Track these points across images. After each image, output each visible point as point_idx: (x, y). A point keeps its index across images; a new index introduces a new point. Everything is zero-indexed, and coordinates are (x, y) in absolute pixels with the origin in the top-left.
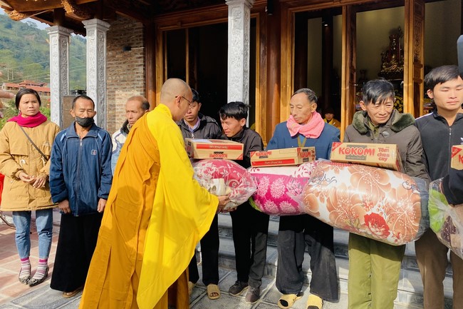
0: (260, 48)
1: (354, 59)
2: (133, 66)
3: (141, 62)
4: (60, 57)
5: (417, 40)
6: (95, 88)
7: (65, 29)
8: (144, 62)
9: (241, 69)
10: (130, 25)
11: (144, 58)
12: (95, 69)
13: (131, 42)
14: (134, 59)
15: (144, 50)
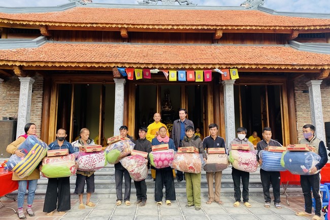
3: (40, 100)
6: (25, 116)
8: (43, 100)
11: (43, 98)
12: (26, 105)
15: (43, 93)
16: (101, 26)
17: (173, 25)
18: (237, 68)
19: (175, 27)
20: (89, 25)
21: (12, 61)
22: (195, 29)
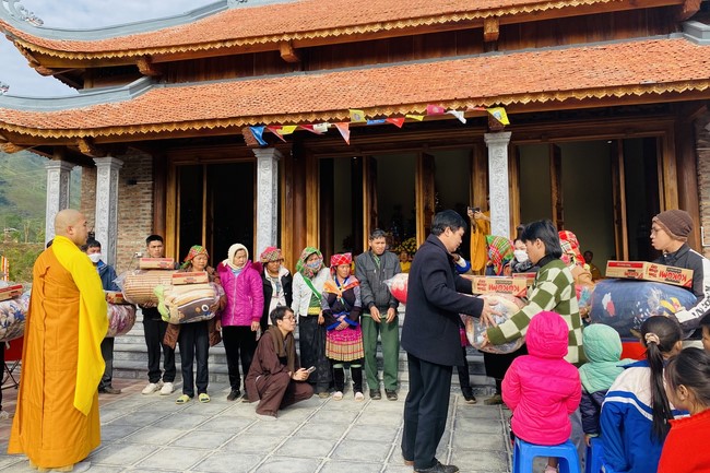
0: (286, 190)
1: (375, 204)
2: (138, 202)
3: (148, 198)
4: (61, 194)
5: (427, 191)
6: (106, 229)
7: (67, 164)
8: (153, 197)
9: (270, 216)
10: (137, 157)
11: (153, 193)
12: (107, 209)
13: (137, 175)
14: (140, 194)
15: (153, 184)
16: (240, 44)
17: (383, 23)
18: (501, 105)
19: (388, 27)
20: (218, 46)
21: (73, 129)
22: (433, 25)
